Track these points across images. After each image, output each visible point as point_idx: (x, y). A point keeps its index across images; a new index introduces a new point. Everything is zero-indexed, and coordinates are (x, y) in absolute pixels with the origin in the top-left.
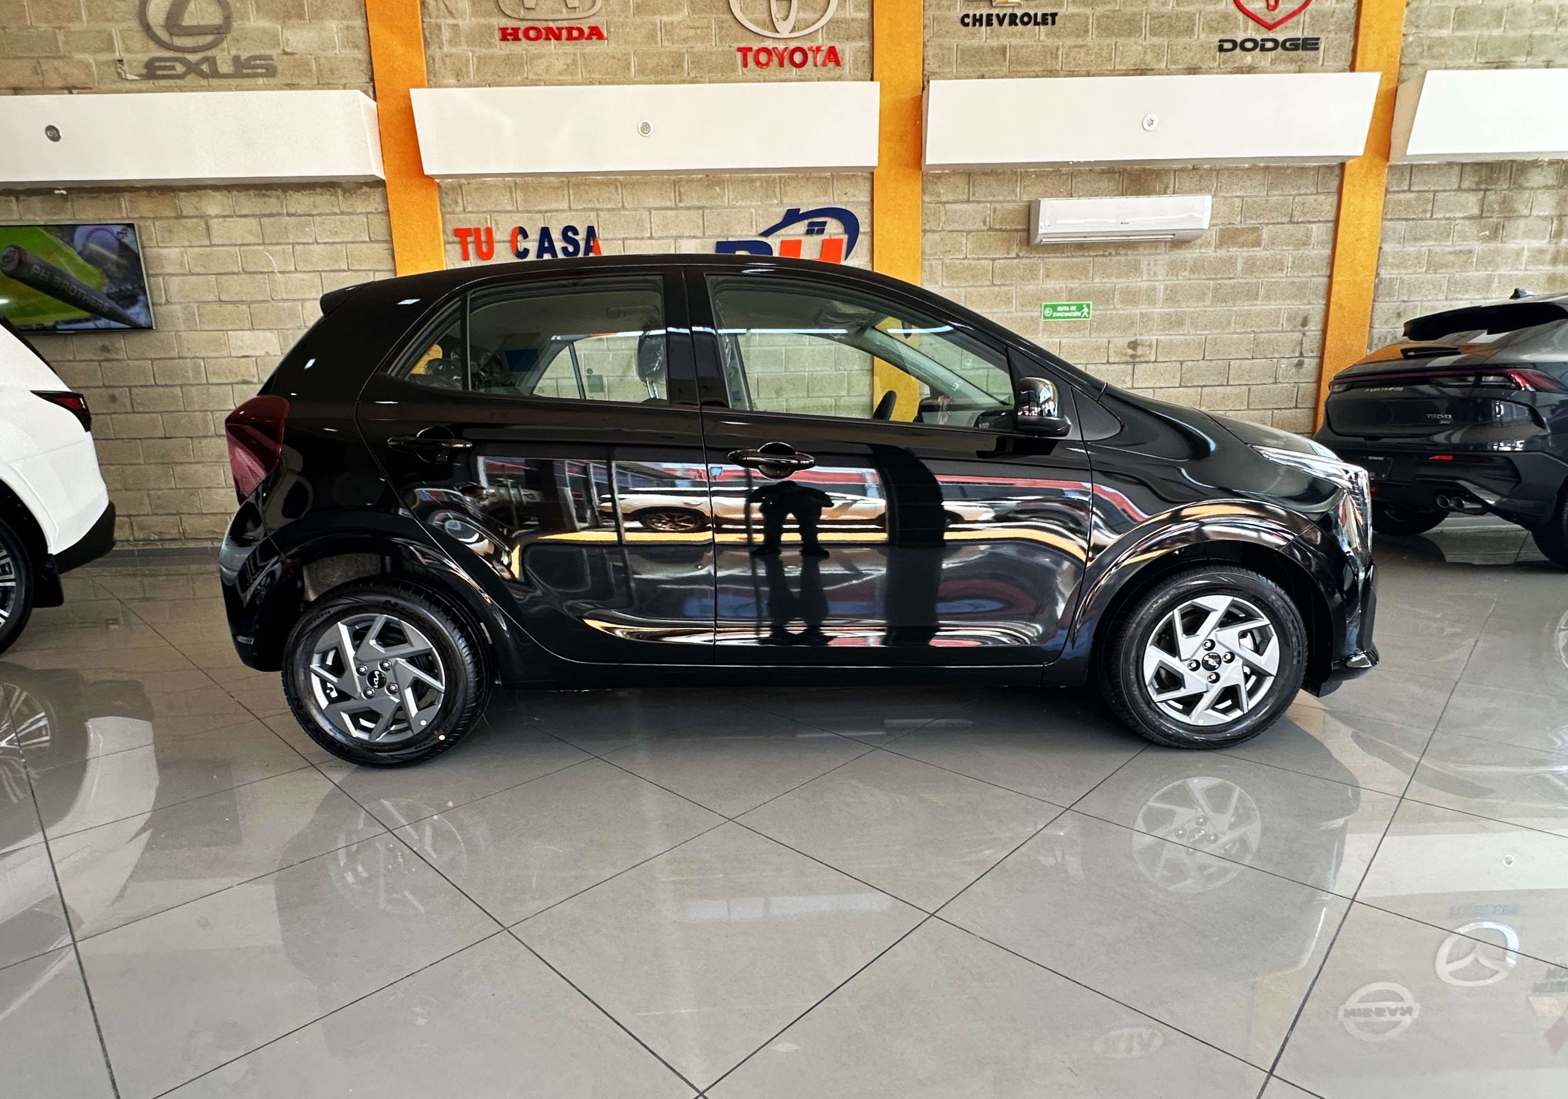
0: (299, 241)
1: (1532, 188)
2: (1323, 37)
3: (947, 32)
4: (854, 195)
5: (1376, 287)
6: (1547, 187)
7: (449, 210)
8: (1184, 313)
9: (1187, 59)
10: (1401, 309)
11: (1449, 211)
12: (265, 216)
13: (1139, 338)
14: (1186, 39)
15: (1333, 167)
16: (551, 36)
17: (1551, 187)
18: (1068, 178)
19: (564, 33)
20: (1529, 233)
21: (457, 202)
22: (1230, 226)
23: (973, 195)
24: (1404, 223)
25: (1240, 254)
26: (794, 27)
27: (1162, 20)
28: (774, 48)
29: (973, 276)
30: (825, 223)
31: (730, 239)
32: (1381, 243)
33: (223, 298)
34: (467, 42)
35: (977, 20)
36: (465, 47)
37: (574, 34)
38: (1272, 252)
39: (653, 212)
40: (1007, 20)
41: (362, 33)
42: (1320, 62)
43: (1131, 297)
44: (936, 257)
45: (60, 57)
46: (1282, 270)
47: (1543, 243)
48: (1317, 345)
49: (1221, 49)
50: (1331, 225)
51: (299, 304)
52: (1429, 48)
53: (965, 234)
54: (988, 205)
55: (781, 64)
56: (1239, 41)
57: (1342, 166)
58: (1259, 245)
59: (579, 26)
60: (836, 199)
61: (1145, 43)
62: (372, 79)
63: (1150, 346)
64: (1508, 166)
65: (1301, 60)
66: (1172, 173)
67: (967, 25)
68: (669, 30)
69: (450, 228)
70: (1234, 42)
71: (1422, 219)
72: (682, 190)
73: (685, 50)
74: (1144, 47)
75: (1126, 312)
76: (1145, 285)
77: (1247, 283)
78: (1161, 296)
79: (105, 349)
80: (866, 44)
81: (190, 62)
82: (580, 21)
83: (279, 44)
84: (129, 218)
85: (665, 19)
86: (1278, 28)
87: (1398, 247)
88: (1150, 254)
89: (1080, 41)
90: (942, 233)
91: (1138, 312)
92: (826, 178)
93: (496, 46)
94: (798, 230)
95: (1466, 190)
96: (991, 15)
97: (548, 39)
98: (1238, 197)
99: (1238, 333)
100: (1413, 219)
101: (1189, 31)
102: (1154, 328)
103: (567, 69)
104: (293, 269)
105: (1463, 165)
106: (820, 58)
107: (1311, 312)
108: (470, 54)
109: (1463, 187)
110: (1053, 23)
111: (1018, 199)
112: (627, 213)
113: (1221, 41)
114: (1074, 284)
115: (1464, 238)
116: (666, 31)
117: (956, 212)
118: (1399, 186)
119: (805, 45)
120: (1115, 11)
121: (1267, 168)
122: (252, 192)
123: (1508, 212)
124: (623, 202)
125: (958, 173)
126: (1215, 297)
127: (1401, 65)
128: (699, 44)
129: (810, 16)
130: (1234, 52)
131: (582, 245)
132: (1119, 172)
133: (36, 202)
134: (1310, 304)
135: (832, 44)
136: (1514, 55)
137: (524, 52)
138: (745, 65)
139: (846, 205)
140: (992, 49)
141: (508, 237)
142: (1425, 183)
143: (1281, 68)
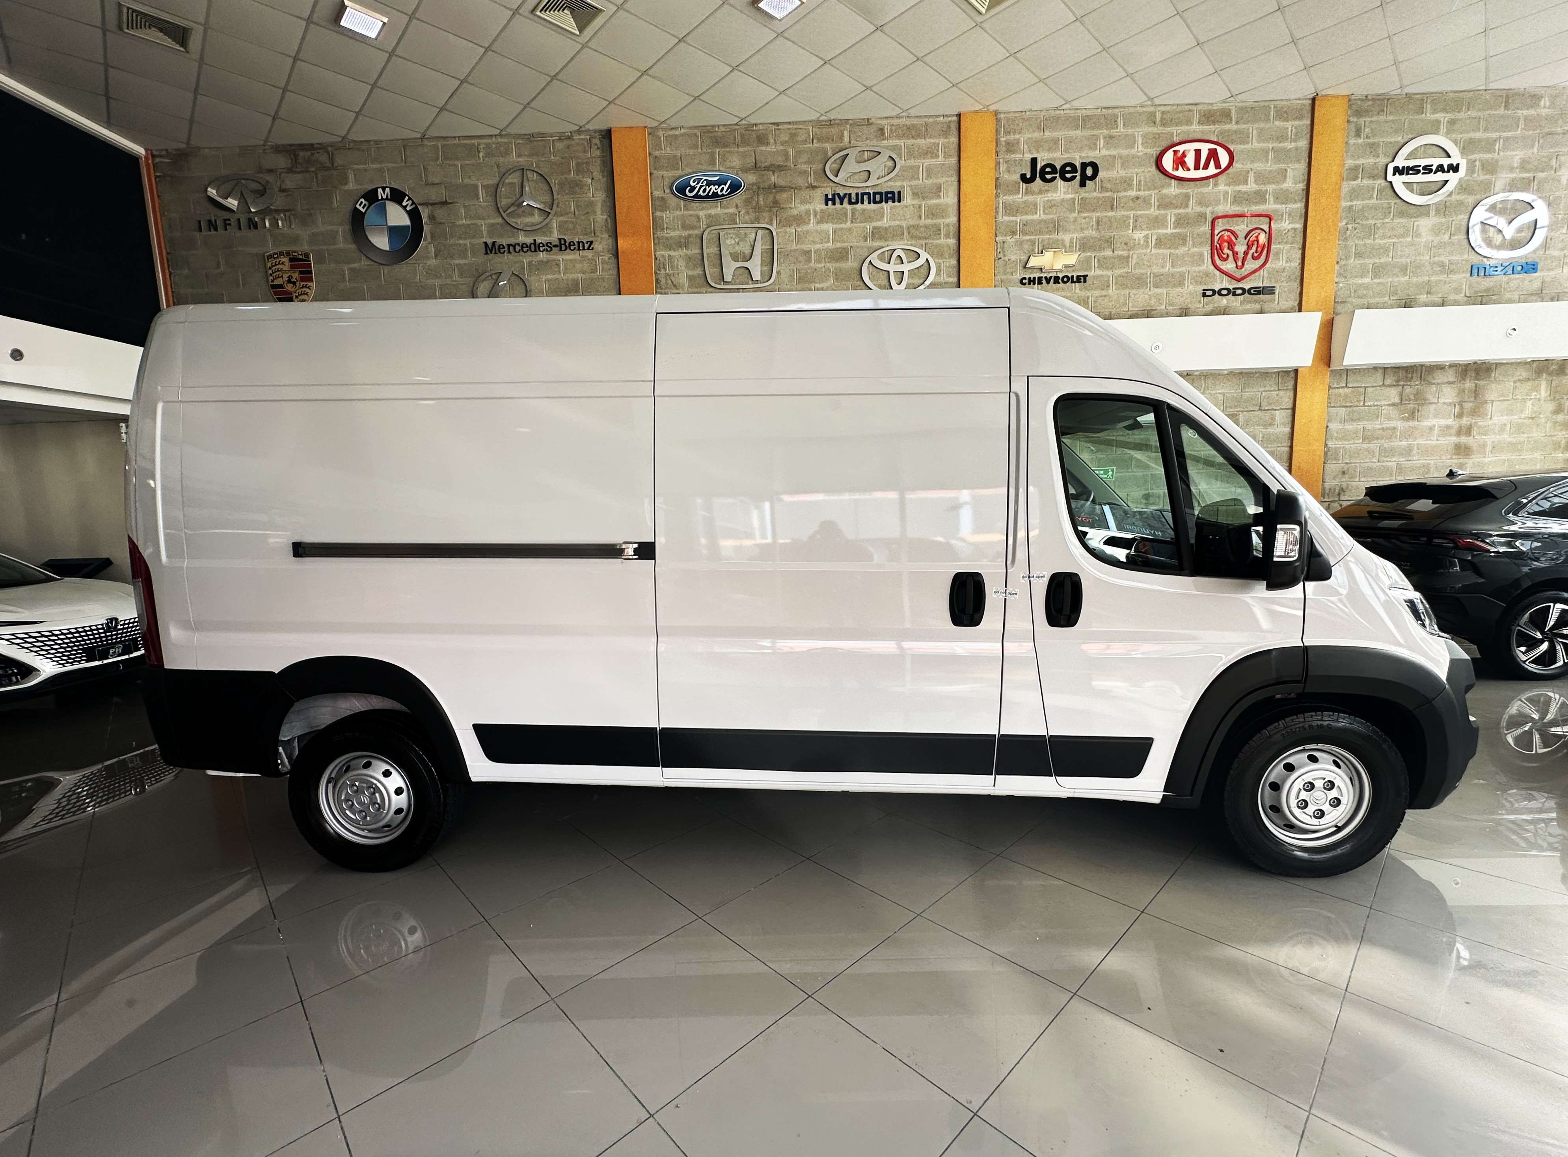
1: (1438, 384)
2: (1277, 285)
5: (1326, 454)
6: (1449, 383)
9: (1180, 302)
10: (1346, 469)
11: (1376, 401)
13: (1150, 491)
14: (1180, 289)
15: (1289, 372)
17: (1453, 383)
20: (1436, 416)
24: (1344, 409)
26: (905, 289)
27: (1161, 277)
32: (1328, 423)
35: (1032, 281)
40: (1052, 280)
42: (1276, 303)
47: (1450, 421)
49: (1204, 295)
50: (1290, 411)
52: (1355, 291)
56: (1217, 290)
57: (1296, 371)
61: (1150, 293)
63: (1159, 497)
64: (1419, 368)
65: (1263, 301)
67: (1025, 284)
70: (1214, 291)
71: (1357, 406)
74: (1150, 295)
75: (1141, 473)
87: (1341, 426)
89: (1104, 293)
91: (1150, 473)
95: (1390, 386)
96: (1042, 278)
98: (1219, 393)
100: (1350, 406)
101: (1181, 284)
105: (1385, 368)
109: (1386, 384)
110: (1085, 281)
113: (1204, 290)
114: (1103, 454)
115: (1389, 419)
118: (1338, 384)
120: (1127, 273)
121: (1241, 373)
123: (1420, 399)
127: (1335, 302)
129: (917, 281)
130: (1214, 297)
136: (1417, 294)
142: (1357, 381)
143: (1248, 306)
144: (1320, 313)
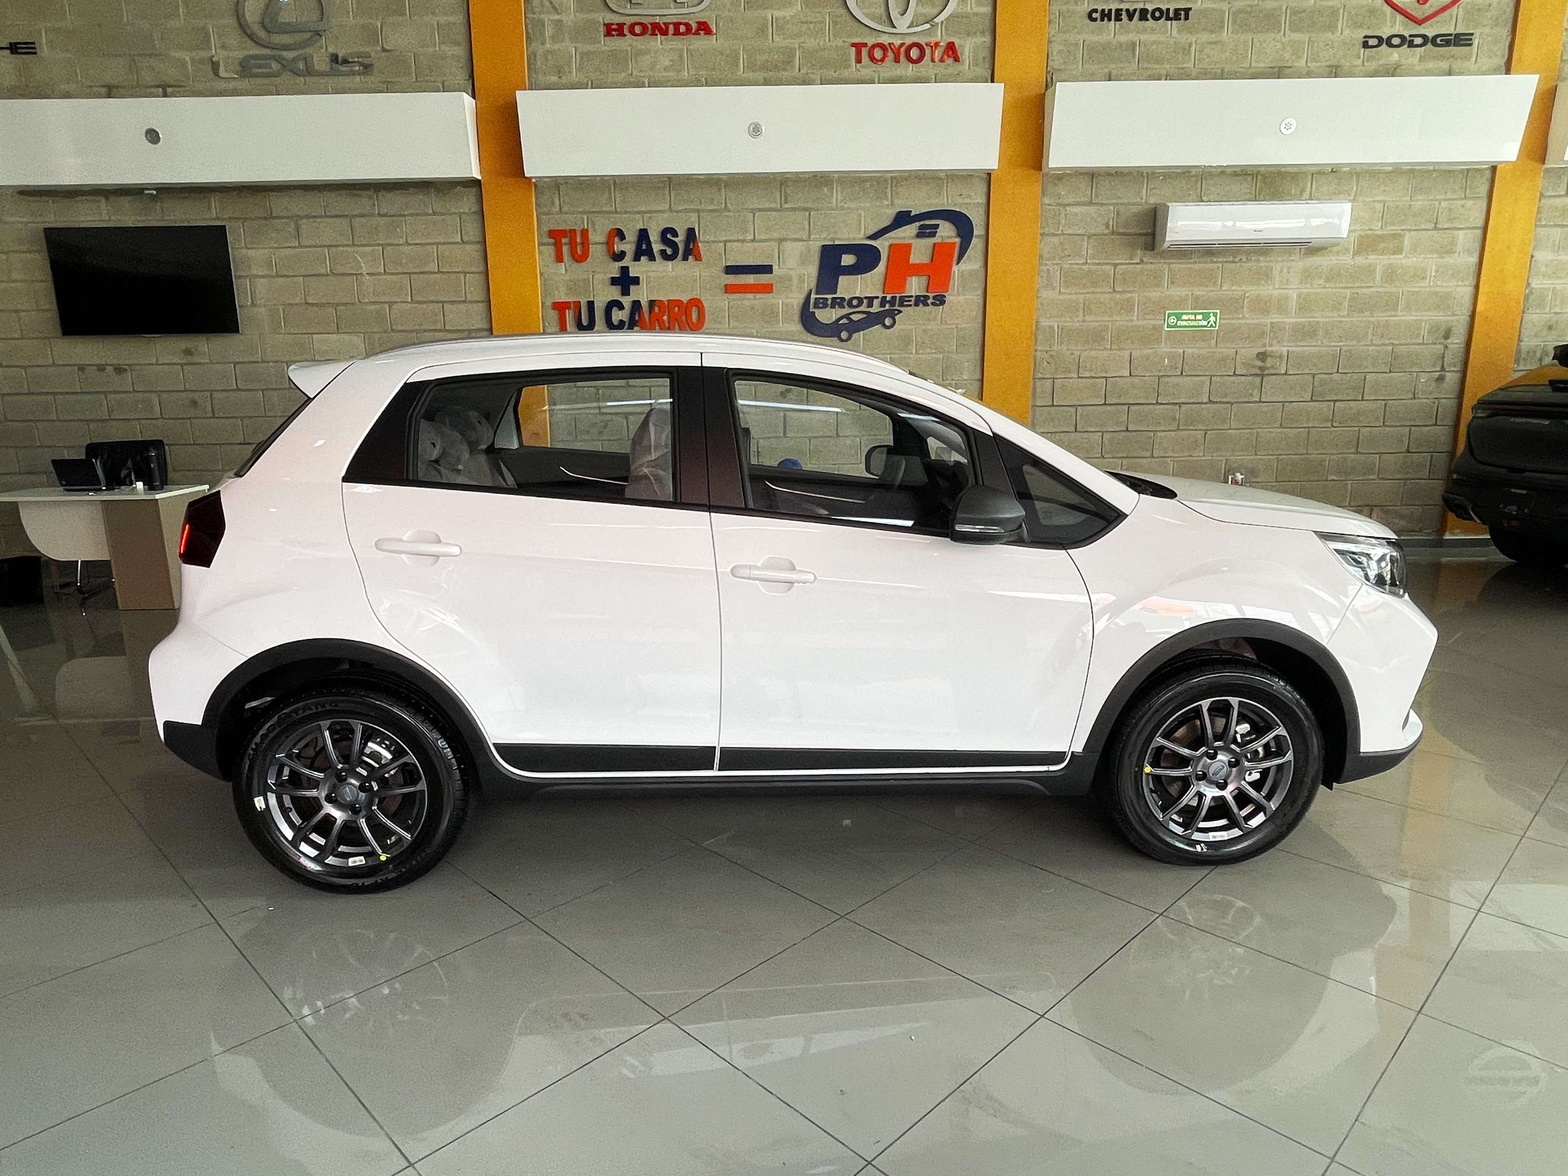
0: (389, 241)
2: (1477, 32)
3: (1075, 27)
4: (970, 197)
5: (1527, 298)
7: (545, 210)
8: (1318, 323)
10: (1553, 322)
12: (356, 216)
13: (1268, 349)
14: (1329, 35)
15: (1484, 169)
16: (657, 32)
18: (1197, 181)
19: (671, 27)
21: (553, 203)
22: (1370, 232)
23: (1097, 197)
24: (1560, 230)
25: (1379, 261)
26: (912, 22)
27: (1303, 15)
28: (889, 44)
29: (1093, 283)
30: (937, 226)
31: (837, 243)
32: (1534, 250)
33: (310, 300)
34: (570, 39)
35: (1106, 15)
36: (567, 43)
37: (682, 29)
38: (1415, 259)
39: (757, 214)
40: (1137, 14)
41: (463, 29)
42: (1474, 58)
43: (1262, 306)
44: (1054, 262)
45: (156, 55)
46: (1423, 278)
48: (1460, 359)
49: (1365, 45)
50: (1479, 232)
51: (386, 306)
53: (1086, 238)
54: (1112, 208)
55: (897, 60)
56: (1385, 37)
57: (1494, 169)
58: (1401, 253)
59: (687, 21)
60: (950, 201)
61: (1284, 40)
62: (472, 76)
63: (1281, 357)
65: (1453, 57)
66: (1310, 176)
67: (1095, 20)
68: (780, 26)
69: (546, 229)
70: (1380, 39)
72: (788, 191)
73: (796, 46)
74: (1283, 44)
75: (1256, 321)
76: (1276, 293)
77: (1385, 293)
78: (1293, 304)
79: (188, 352)
80: (988, 39)
81: (284, 59)
82: (686, 16)
83: (378, 42)
84: (218, 218)
85: (777, 13)
86: (1429, 22)
87: (1551, 257)
88: (1283, 261)
90: (1062, 237)
91: (1268, 321)
92: (940, 179)
93: (600, 42)
94: (907, 232)
96: (1121, 10)
97: (654, 34)
98: (1379, 201)
99: (1377, 345)
101: (1331, 27)
102: (1286, 338)
103: (672, 65)
104: (382, 271)
106: (938, 54)
107: (1455, 323)
108: (574, 49)
110: (1187, 18)
111: (1144, 201)
112: (731, 214)
113: (1365, 37)
114: (1199, 292)
116: (777, 26)
117: (1077, 214)
118: (1553, 189)
119: (922, 41)
120: (1253, 5)
121: (1412, 171)
122: (344, 192)
124: (726, 204)
125: (1082, 174)
126: (1350, 306)
127: (1561, 60)
128: (812, 40)
129: (930, 11)
130: (1380, 48)
131: (681, 247)
132: (1253, 175)
133: (125, 201)
134: (1453, 315)
135: (951, 40)
137: (629, 49)
138: (859, 60)
139: (960, 207)
140: (1120, 45)
141: (603, 239)
143: (1431, 65)
144: (1535, 78)
